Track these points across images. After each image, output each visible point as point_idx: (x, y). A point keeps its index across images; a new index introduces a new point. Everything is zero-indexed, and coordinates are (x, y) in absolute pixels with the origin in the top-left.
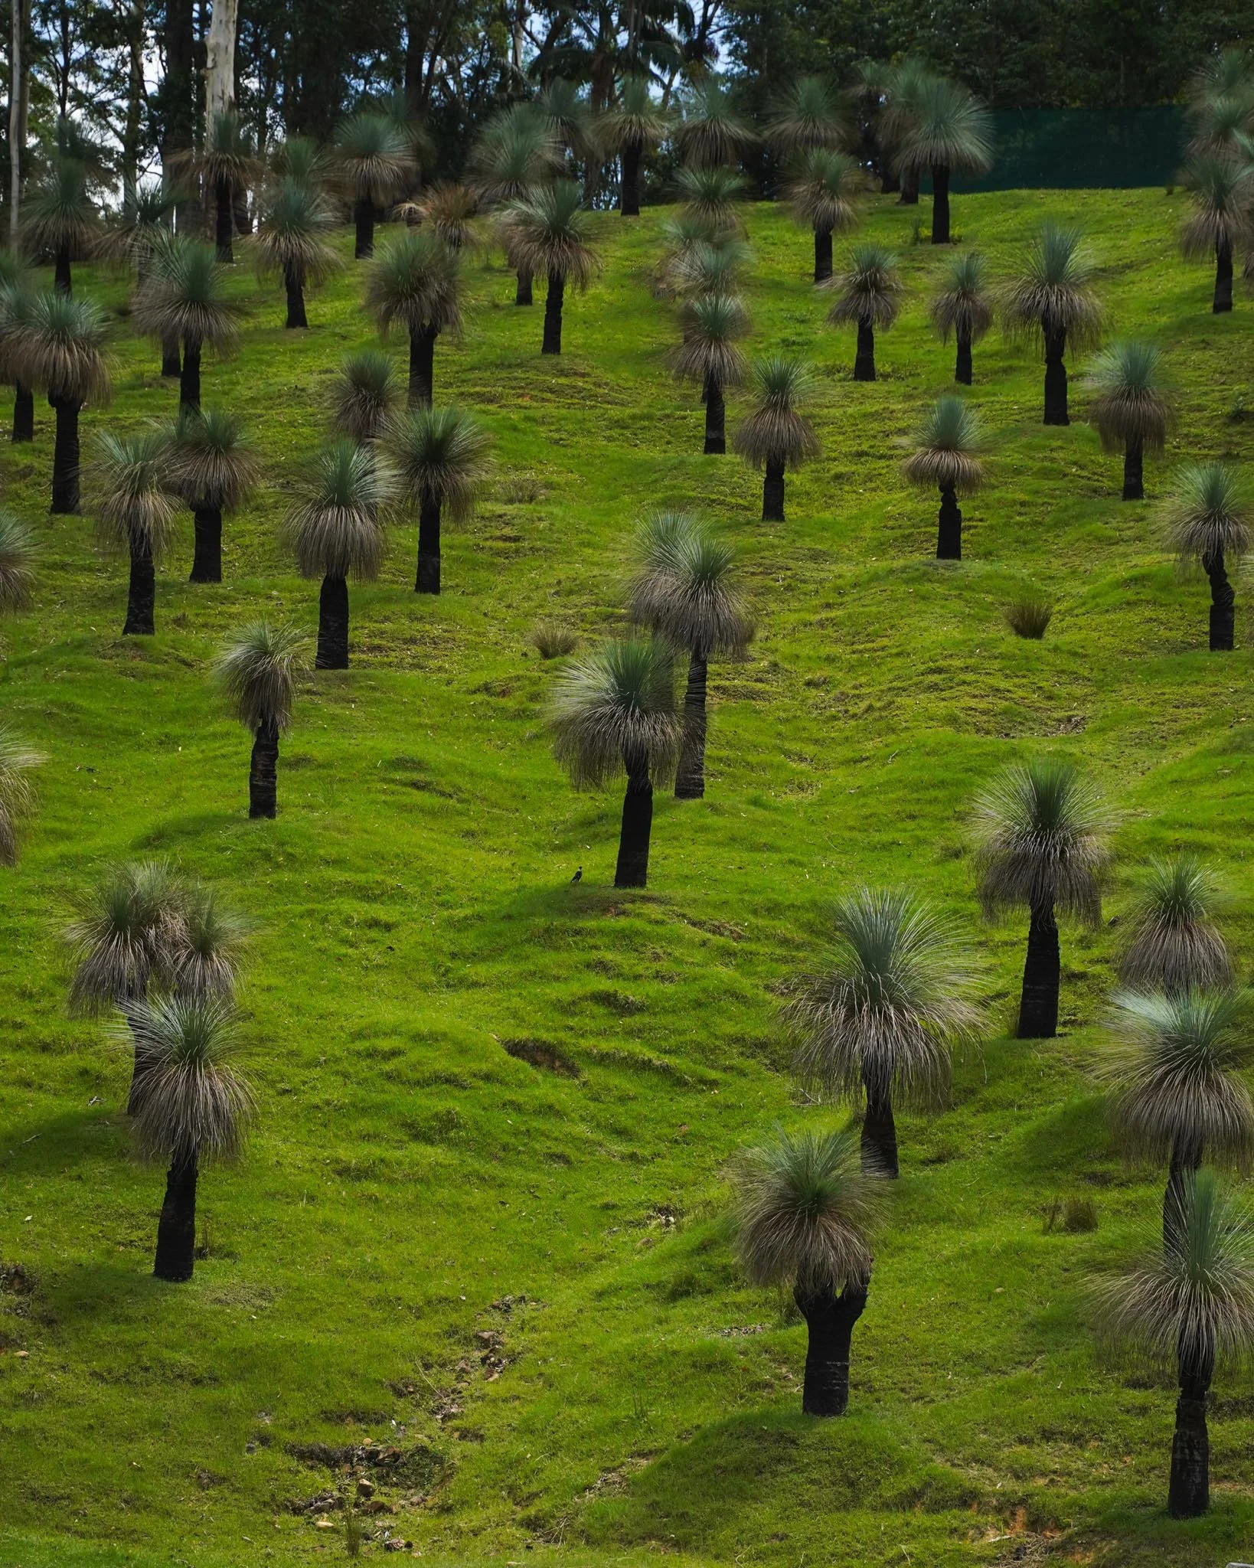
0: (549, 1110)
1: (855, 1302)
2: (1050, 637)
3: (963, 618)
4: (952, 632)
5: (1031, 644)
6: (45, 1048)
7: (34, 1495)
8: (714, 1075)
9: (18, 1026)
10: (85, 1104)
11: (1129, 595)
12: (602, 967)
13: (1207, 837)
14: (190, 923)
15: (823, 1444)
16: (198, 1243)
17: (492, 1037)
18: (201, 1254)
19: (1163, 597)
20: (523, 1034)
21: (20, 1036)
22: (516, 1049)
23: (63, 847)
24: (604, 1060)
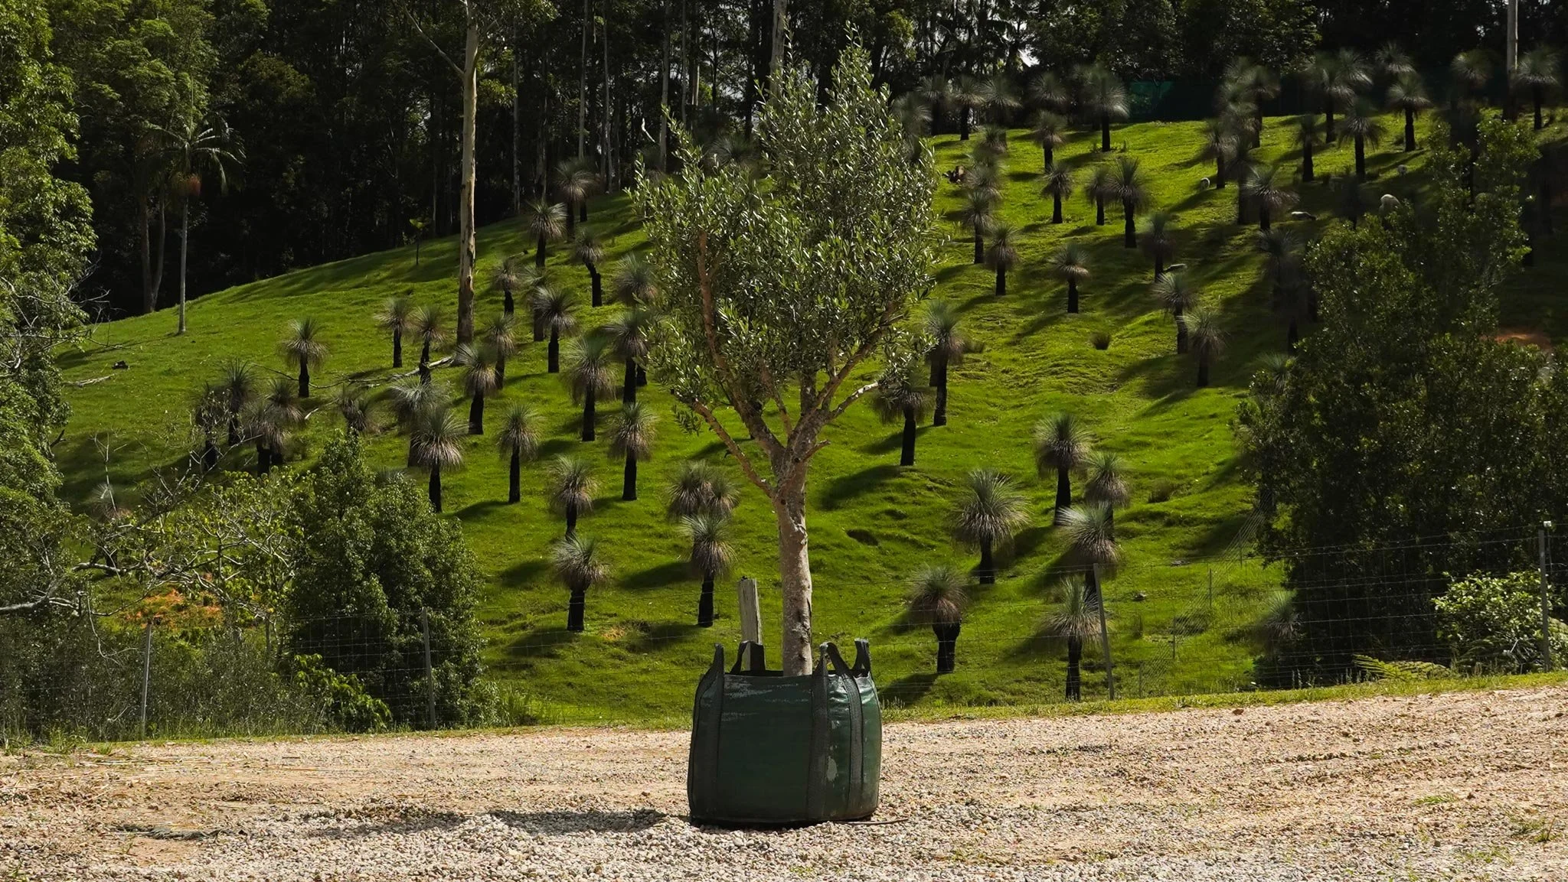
0: (863, 559)
1: (955, 631)
2: (1111, 348)
3: (1074, 340)
4: (1069, 347)
5: (1101, 352)
6: (660, 536)
7: (647, 706)
8: (933, 543)
9: (650, 527)
10: (677, 558)
11: (1147, 329)
12: (891, 500)
13: (1150, 440)
14: (714, 486)
15: (942, 684)
16: (715, 611)
17: (842, 530)
18: (717, 617)
19: (1161, 330)
20: (855, 528)
21: (651, 531)
22: (851, 534)
23: (675, 453)
24: (888, 538)
